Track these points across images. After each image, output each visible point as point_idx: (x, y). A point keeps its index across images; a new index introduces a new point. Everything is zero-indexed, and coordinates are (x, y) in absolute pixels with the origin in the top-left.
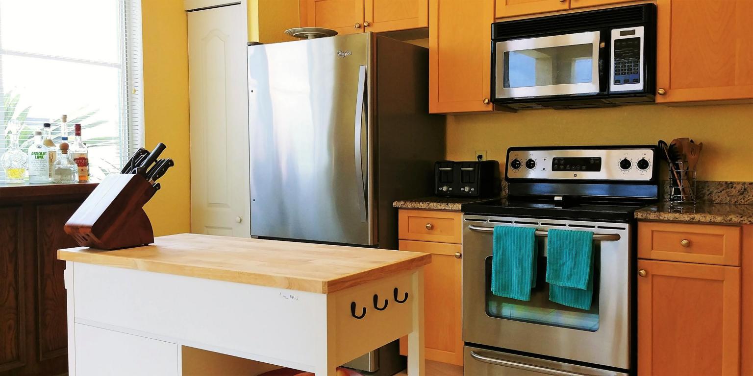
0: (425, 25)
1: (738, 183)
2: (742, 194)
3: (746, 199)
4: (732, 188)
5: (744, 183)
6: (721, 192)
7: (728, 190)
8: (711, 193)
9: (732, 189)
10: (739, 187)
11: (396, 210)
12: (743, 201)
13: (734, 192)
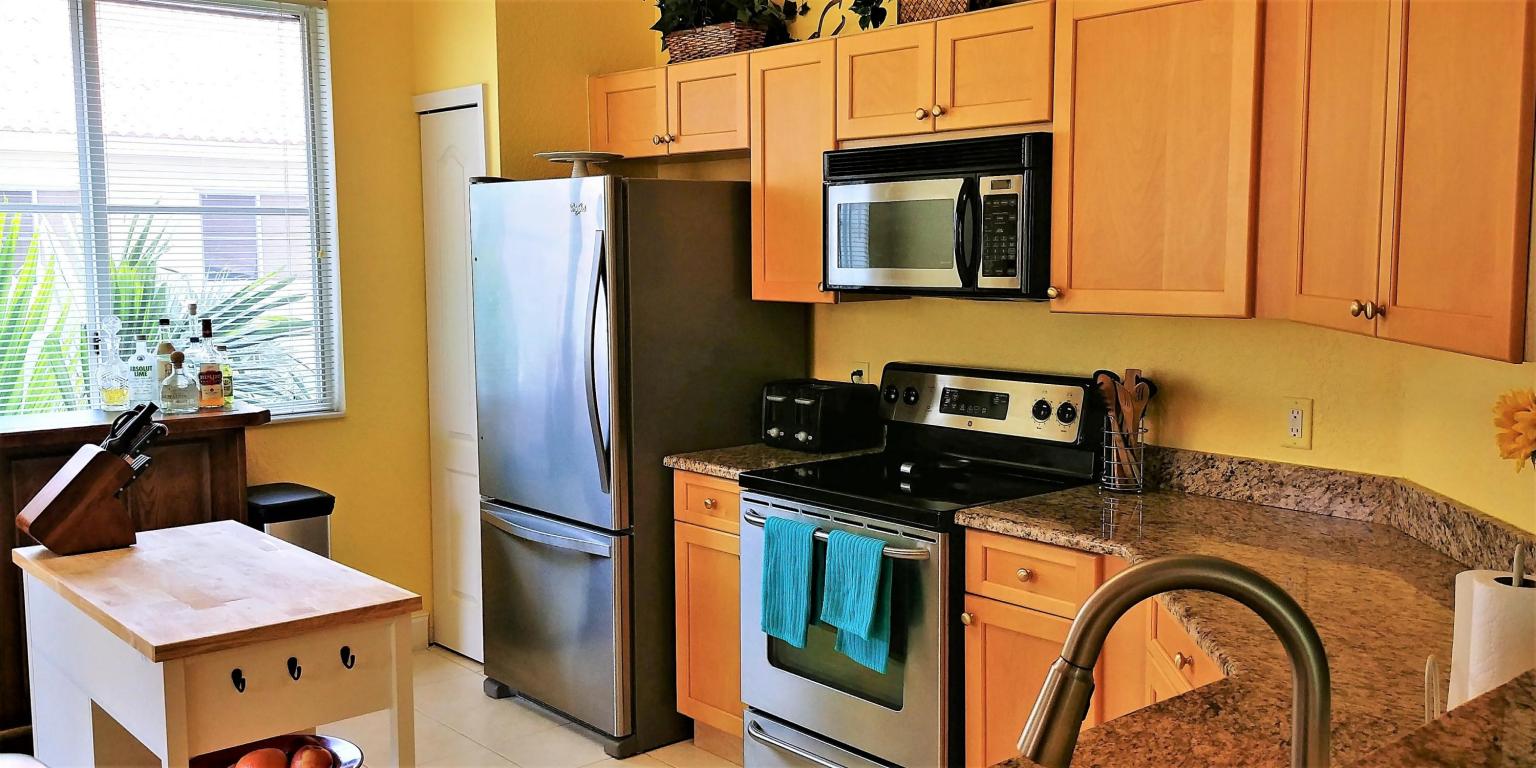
0: (746, 146)
1: (1223, 459)
2: (1227, 481)
3: (1233, 490)
4: (1213, 467)
5: (1231, 461)
6: (1196, 472)
7: (1207, 471)
8: (1181, 474)
9: (1214, 470)
10: (1223, 466)
11: (671, 470)
12: (1229, 493)
13: (1216, 475)
